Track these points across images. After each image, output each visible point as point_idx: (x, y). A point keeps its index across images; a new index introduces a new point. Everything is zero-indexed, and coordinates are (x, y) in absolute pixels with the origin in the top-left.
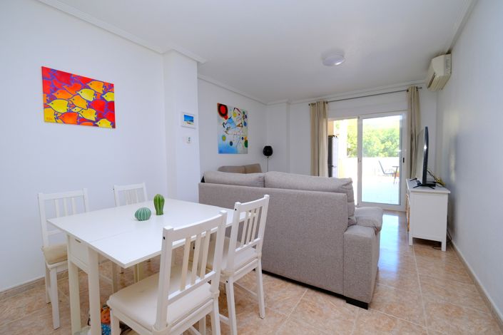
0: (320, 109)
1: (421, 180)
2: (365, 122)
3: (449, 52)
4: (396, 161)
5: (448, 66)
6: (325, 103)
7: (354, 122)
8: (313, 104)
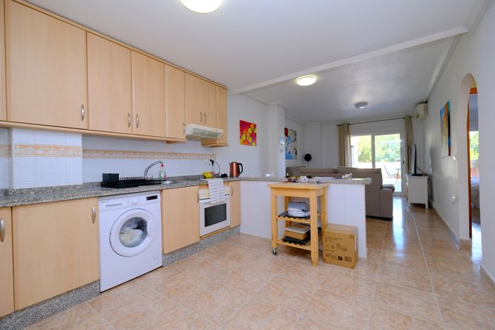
0: (345, 129)
1: (413, 173)
2: (377, 137)
3: (426, 102)
4: (398, 165)
5: (426, 109)
6: (348, 125)
7: (369, 137)
8: (339, 125)
